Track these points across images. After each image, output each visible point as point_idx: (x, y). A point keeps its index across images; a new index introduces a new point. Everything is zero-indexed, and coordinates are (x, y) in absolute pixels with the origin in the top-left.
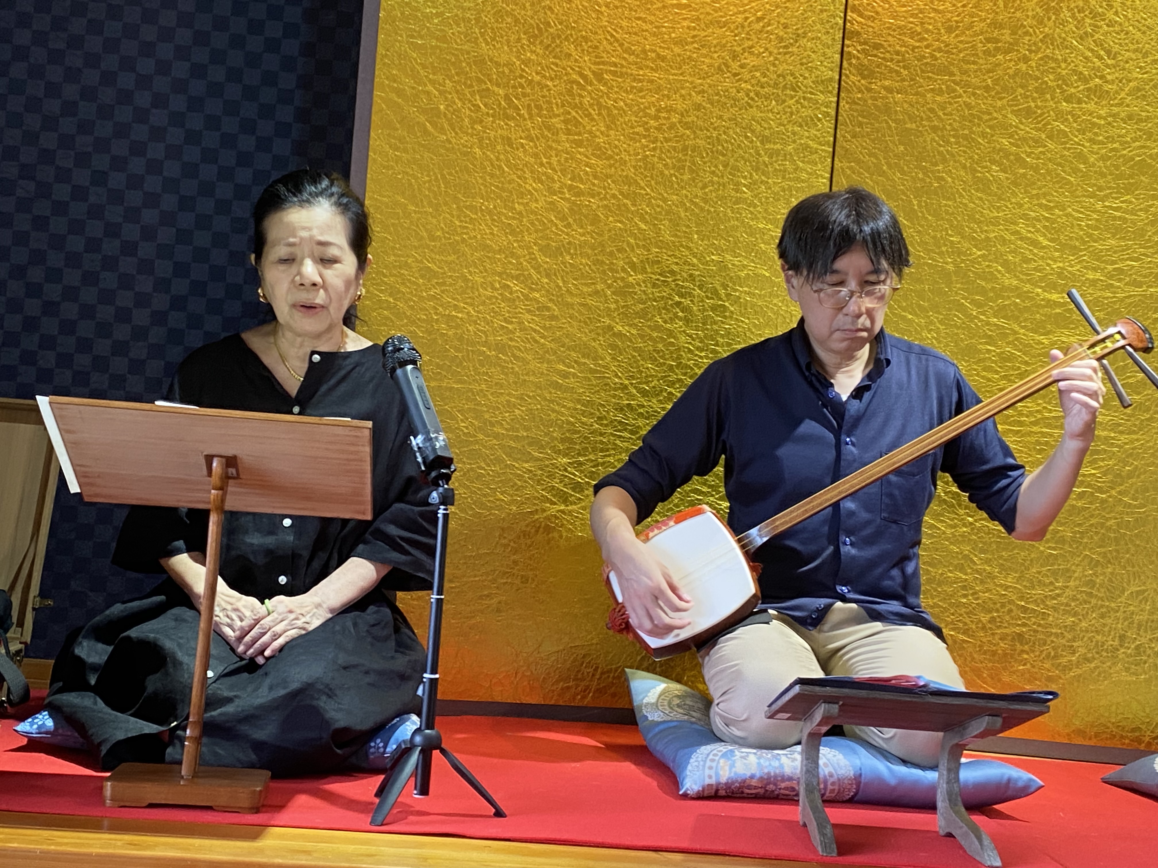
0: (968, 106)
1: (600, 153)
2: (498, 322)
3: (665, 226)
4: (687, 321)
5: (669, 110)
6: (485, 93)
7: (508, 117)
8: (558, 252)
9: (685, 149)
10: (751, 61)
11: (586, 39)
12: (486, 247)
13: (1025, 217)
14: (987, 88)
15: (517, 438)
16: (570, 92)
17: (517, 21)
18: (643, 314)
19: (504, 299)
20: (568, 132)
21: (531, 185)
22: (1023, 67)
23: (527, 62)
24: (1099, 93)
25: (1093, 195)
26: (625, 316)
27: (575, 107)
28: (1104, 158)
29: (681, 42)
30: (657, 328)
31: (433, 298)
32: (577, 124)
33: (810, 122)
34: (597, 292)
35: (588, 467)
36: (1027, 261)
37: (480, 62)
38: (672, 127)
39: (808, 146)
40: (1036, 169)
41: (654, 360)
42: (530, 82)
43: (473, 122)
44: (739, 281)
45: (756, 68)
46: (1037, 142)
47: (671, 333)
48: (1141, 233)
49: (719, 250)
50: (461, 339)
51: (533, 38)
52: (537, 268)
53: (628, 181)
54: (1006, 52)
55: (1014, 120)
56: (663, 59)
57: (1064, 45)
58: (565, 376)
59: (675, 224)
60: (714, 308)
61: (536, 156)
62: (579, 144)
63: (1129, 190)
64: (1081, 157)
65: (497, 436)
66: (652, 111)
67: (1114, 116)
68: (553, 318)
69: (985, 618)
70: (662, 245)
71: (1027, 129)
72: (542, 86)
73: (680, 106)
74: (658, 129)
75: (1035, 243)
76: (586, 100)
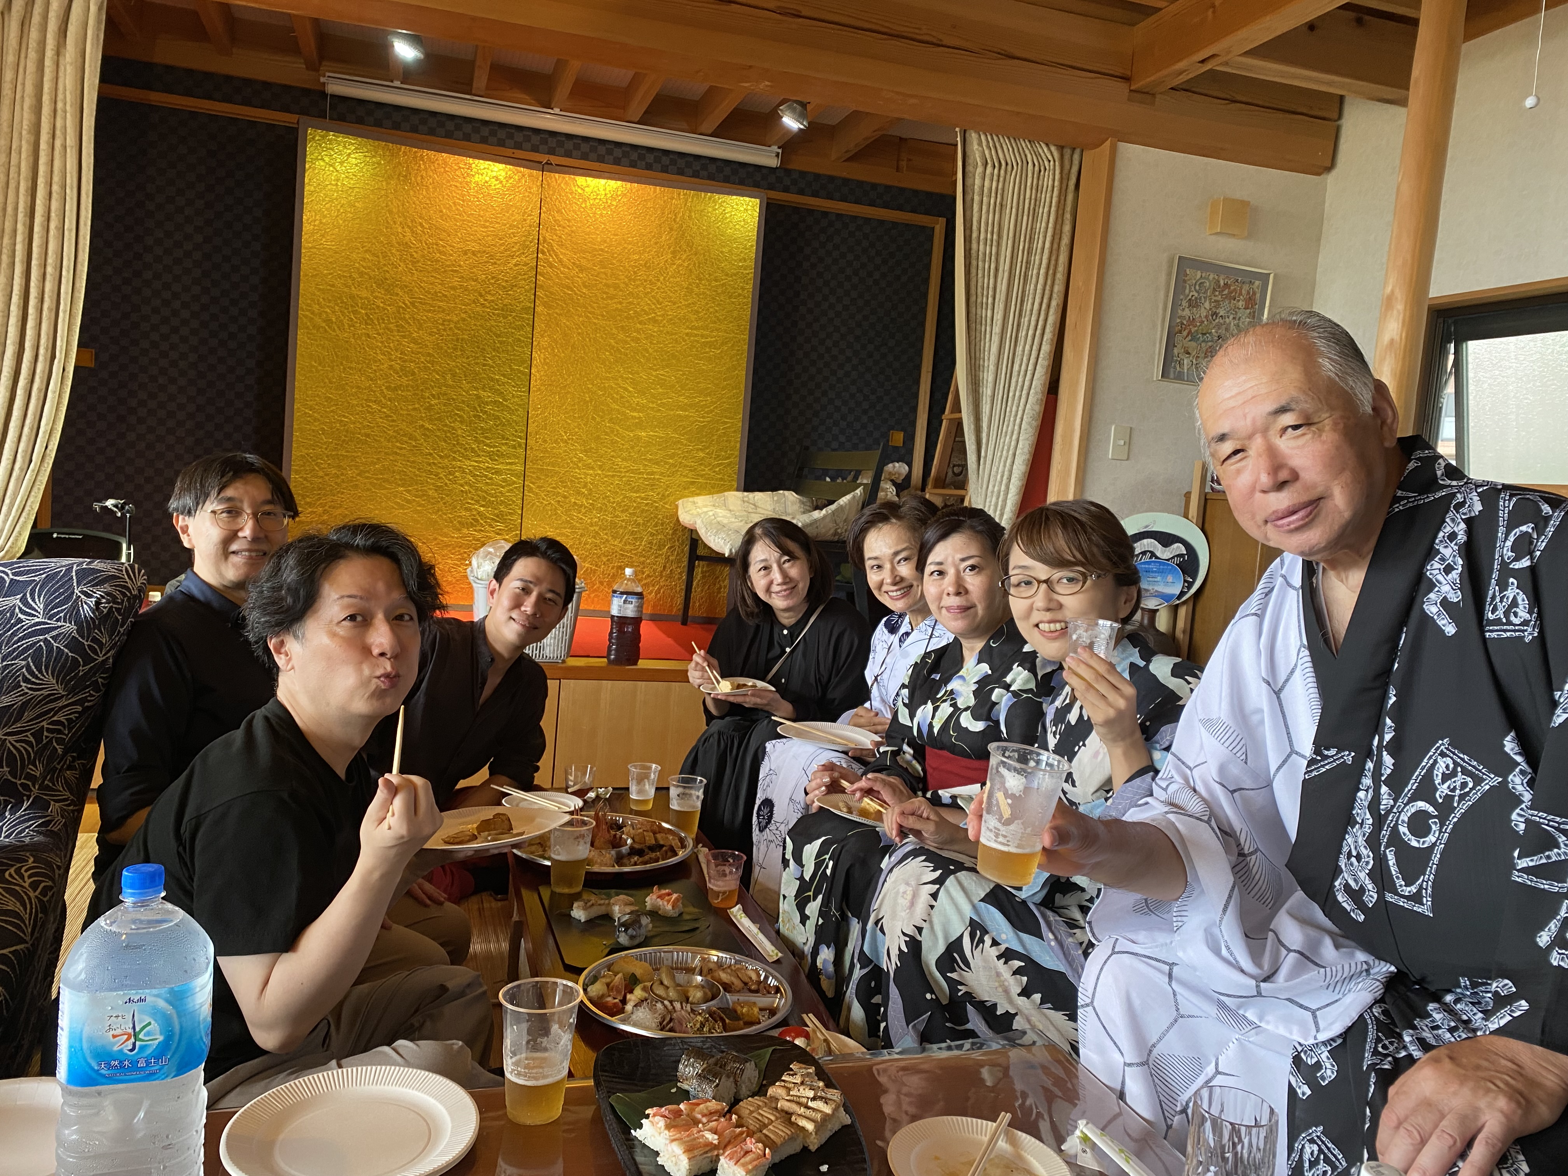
0: (595, 324)
1: (414, 341)
2: (366, 423)
3: (449, 377)
4: (461, 422)
5: (449, 321)
6: (355, 312)
7: (366, 324)
8: (396, 389)
9: (458, 340)
10: (489, 297)
11: (406, 286)
12: (358, 387)
13: (621, 377)
14: (603, 316)
15: (377, 479)
16: (399, 312)
17: (370, 278)
18: (439, 419)
19: (369, 412)
20: (399, 331)
21: (380, 357)
22: (619, 306)
23: (376, 297)
24: (654, 321)
25: (651, 368)
26: (431, 420)
27: (401, 319)
28: (656, 351)
29: (454, 288)
30: (446, 425)
31: (332, 411)
32: (403, 327)
33: (521, 328)
34: (415, 409)
35: (414, 492)
36: (622, 397)
37: (352, 297)
38: (450, 329)
39: (519, 340)
40: (626, 355)
41: (445, 441)
42: (378, 307)
43: (350, 326)
44: (487, 403)
45: (493, 301)
46: (626, 342)
47: (453, 428)
48: (673, 386)
49: (476, 389)
50: (347, 431)
51: (379, 286)
52: (385, 397)
53: (429, 355)
54: (611, 299)
55: (614, 331)
56: (446, 296)
57: (638, 297)
58: (401, 449)
59: (454, 375)
60: (475, 416)
61: (382, 342)
62: (404, 337)
63: (667, 366)
64: (647, 350)
65: (367, 478)
66: (440, 321)
67: (661, 331)
68: (393, 421)
69: (605, 559)
70: (447, 386)
71: (621, 336)
72: (385, 309)
73: (455, 319)
74: (445, 330)
75: (626, 389)
76: (407, 316)
